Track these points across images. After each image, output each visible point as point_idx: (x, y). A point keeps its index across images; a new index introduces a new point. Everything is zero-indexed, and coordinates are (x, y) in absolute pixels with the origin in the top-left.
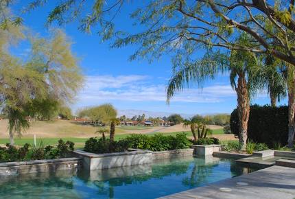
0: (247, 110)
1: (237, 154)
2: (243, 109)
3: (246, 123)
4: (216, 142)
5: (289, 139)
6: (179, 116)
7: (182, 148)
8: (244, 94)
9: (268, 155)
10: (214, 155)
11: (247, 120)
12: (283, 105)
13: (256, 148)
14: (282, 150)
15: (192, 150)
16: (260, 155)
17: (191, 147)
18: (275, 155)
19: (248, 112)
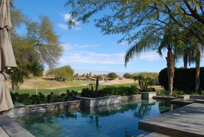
0: (173, 71)
1: (167, 97)
2: (171, 70)
3: (172, 78)
4: (154, 90)
5: (196, 88)
6: (114, 74)
7: (134, 94)
8: (171, 61)
9: (187, 97)
10: (154, 98)
11: (173, 77)
12: (192, 67)
13: (178, 94)
14: (194, 95)
15: (140, 95)
16: (183, 97)
17: (139, 94)
18: (190, 97)
19: (174, 72)
